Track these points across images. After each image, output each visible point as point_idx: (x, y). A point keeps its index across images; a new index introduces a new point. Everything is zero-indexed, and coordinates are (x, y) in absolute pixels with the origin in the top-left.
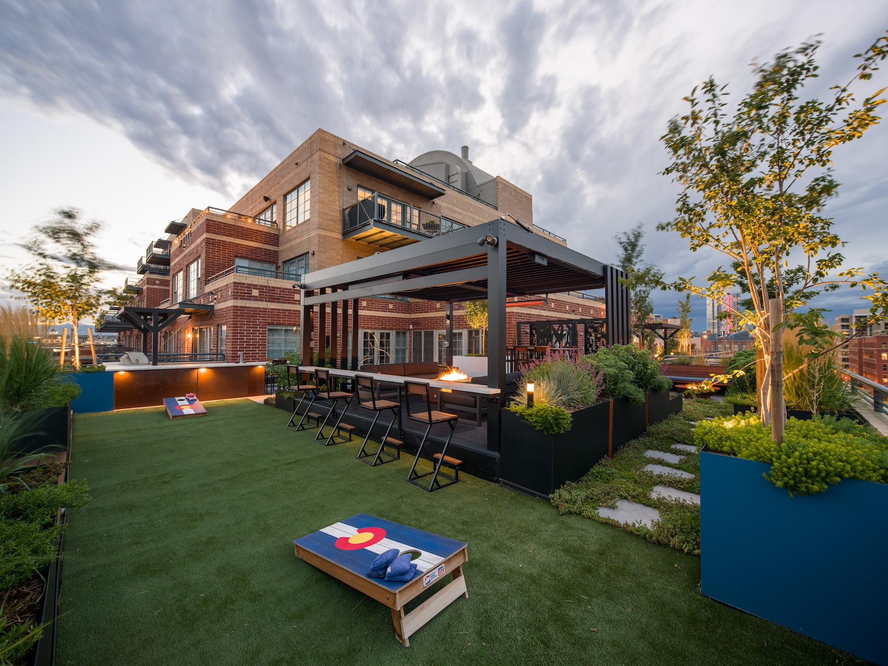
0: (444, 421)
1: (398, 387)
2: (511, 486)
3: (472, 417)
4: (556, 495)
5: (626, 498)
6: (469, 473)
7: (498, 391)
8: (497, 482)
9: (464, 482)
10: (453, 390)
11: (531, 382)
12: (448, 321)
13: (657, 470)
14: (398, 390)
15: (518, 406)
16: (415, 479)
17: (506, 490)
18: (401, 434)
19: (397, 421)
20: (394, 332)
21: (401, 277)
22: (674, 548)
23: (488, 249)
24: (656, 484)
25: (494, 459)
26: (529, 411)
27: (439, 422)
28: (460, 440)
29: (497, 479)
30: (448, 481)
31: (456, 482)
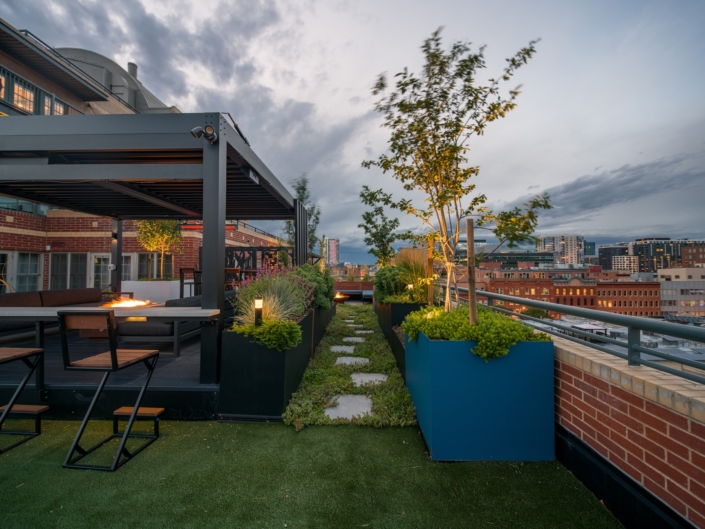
0: (139, 361)
1: (37, 324)
2: (235, 419)
3: (168, 347)
4: (288, 412)
5: (339, 393)
6: (172, 419)
7: (216, 312)
8: (216, 418)
9: (167, 435)
10: (148, 318)
11: (259, 298)
12: (115, 241)
13: (347, 361)
14: (38, 328)
15: (244, 325)
16: (79, 459)
17: (229, 425)
18: (44, 394)
19: (34, 376)
20: (16, 254)
21: (47, 160)
22: (394, 426)
23: (203, 143)
24: (351, 373)
25: (210, 393)
26: (259, 330)
27: (129, 365)
28: (162, 381)
29: (216, 416)
30: (142, 442)
31: (155, 439)
